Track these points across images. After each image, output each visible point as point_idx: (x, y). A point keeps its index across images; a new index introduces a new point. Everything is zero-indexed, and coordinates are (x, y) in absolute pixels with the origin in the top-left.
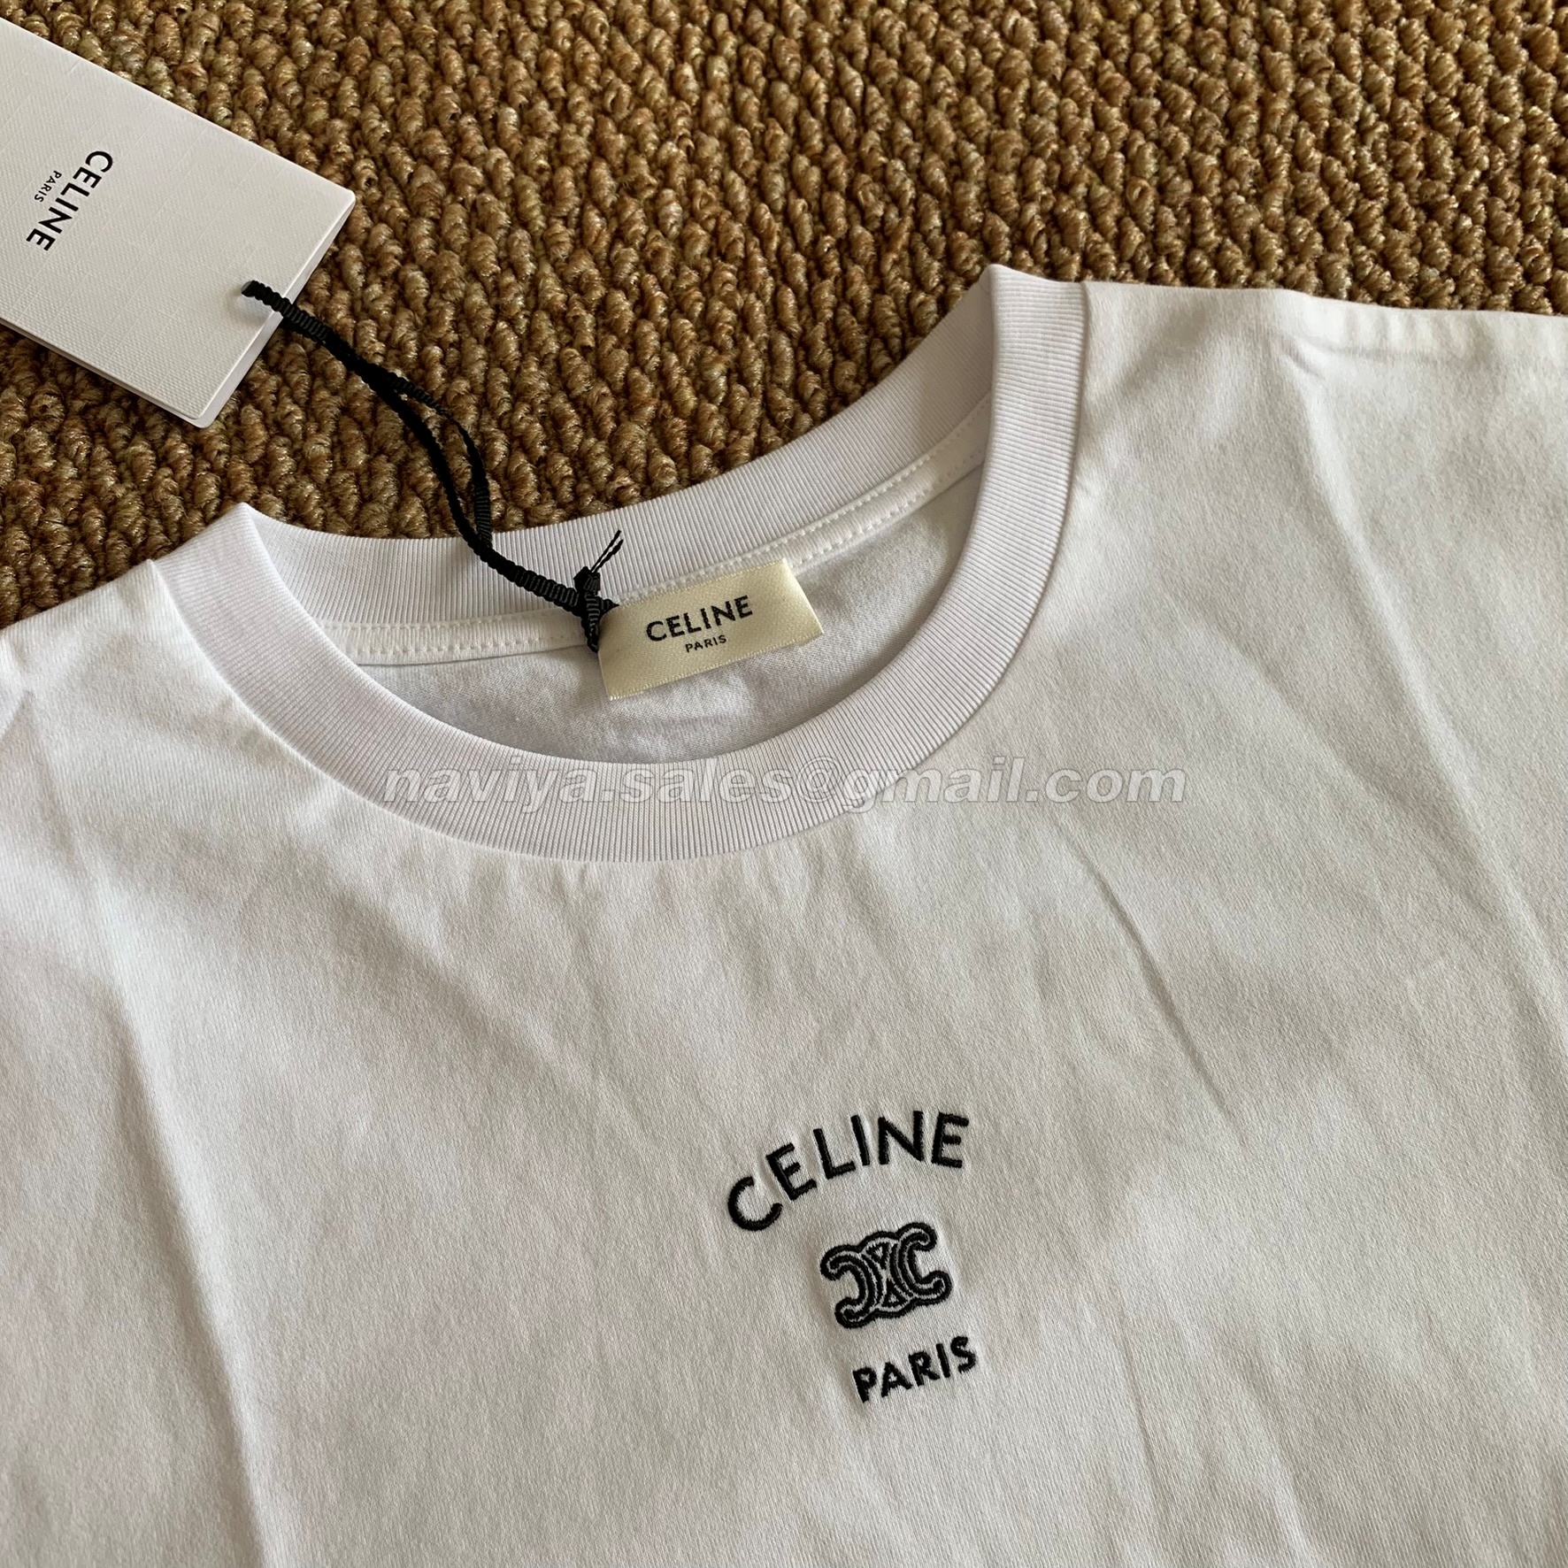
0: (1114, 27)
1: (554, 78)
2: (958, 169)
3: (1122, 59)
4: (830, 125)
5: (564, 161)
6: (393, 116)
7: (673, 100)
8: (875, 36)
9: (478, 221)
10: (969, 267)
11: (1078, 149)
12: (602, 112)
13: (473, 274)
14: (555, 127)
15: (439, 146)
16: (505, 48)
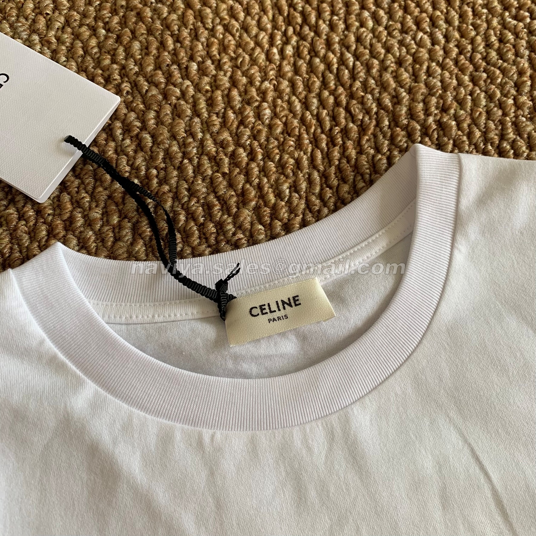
0: (464, 41)
1: (215, 50)
2: (396, 100)
3: (469, 55)
4: (338, 77)
5: (218, 87)
6: (140, 64)
7: (268, 63)
8: (359, 40)
9: (177, 113)
10: (401, 144)
11: (451, 93)
12: (236, 67)
13: (174, 137)
14: (214, 72)
15: (161, 78)
16: (193, 36)
